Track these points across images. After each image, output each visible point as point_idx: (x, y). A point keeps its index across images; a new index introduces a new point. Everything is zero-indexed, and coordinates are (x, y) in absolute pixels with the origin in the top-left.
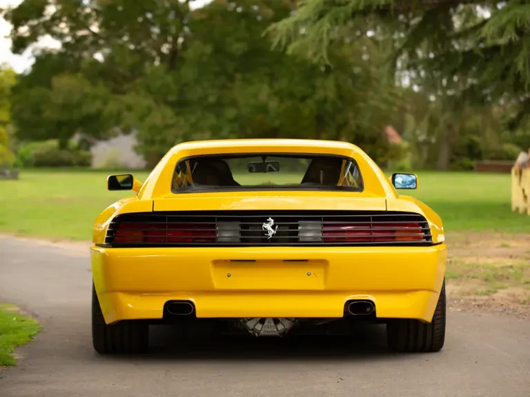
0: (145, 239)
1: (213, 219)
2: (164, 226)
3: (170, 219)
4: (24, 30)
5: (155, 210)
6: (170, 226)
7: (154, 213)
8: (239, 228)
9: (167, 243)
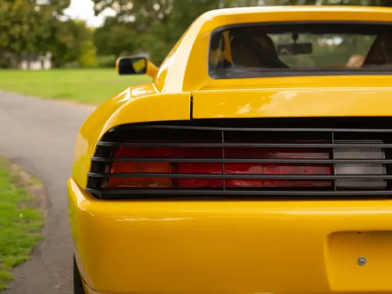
0: (176, 183)
1: (326, 137)
2: (216, 153)
3: (230, 137)
4: (99, 6)
5: (195, 116)
6: (231, 152)
7: (193, 122)
8: (381, 155)
9: (225, 192)
